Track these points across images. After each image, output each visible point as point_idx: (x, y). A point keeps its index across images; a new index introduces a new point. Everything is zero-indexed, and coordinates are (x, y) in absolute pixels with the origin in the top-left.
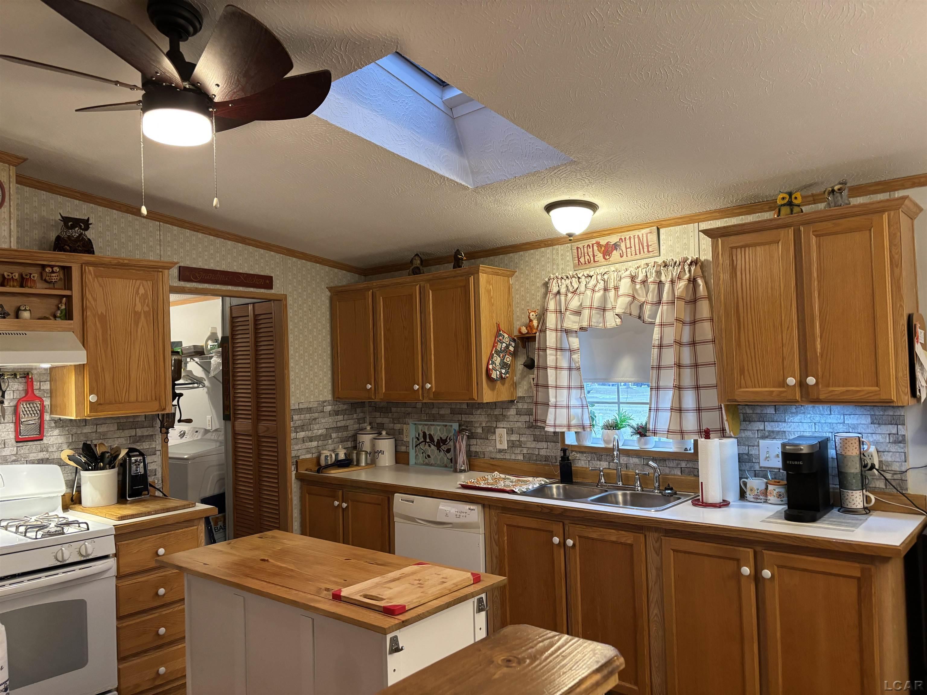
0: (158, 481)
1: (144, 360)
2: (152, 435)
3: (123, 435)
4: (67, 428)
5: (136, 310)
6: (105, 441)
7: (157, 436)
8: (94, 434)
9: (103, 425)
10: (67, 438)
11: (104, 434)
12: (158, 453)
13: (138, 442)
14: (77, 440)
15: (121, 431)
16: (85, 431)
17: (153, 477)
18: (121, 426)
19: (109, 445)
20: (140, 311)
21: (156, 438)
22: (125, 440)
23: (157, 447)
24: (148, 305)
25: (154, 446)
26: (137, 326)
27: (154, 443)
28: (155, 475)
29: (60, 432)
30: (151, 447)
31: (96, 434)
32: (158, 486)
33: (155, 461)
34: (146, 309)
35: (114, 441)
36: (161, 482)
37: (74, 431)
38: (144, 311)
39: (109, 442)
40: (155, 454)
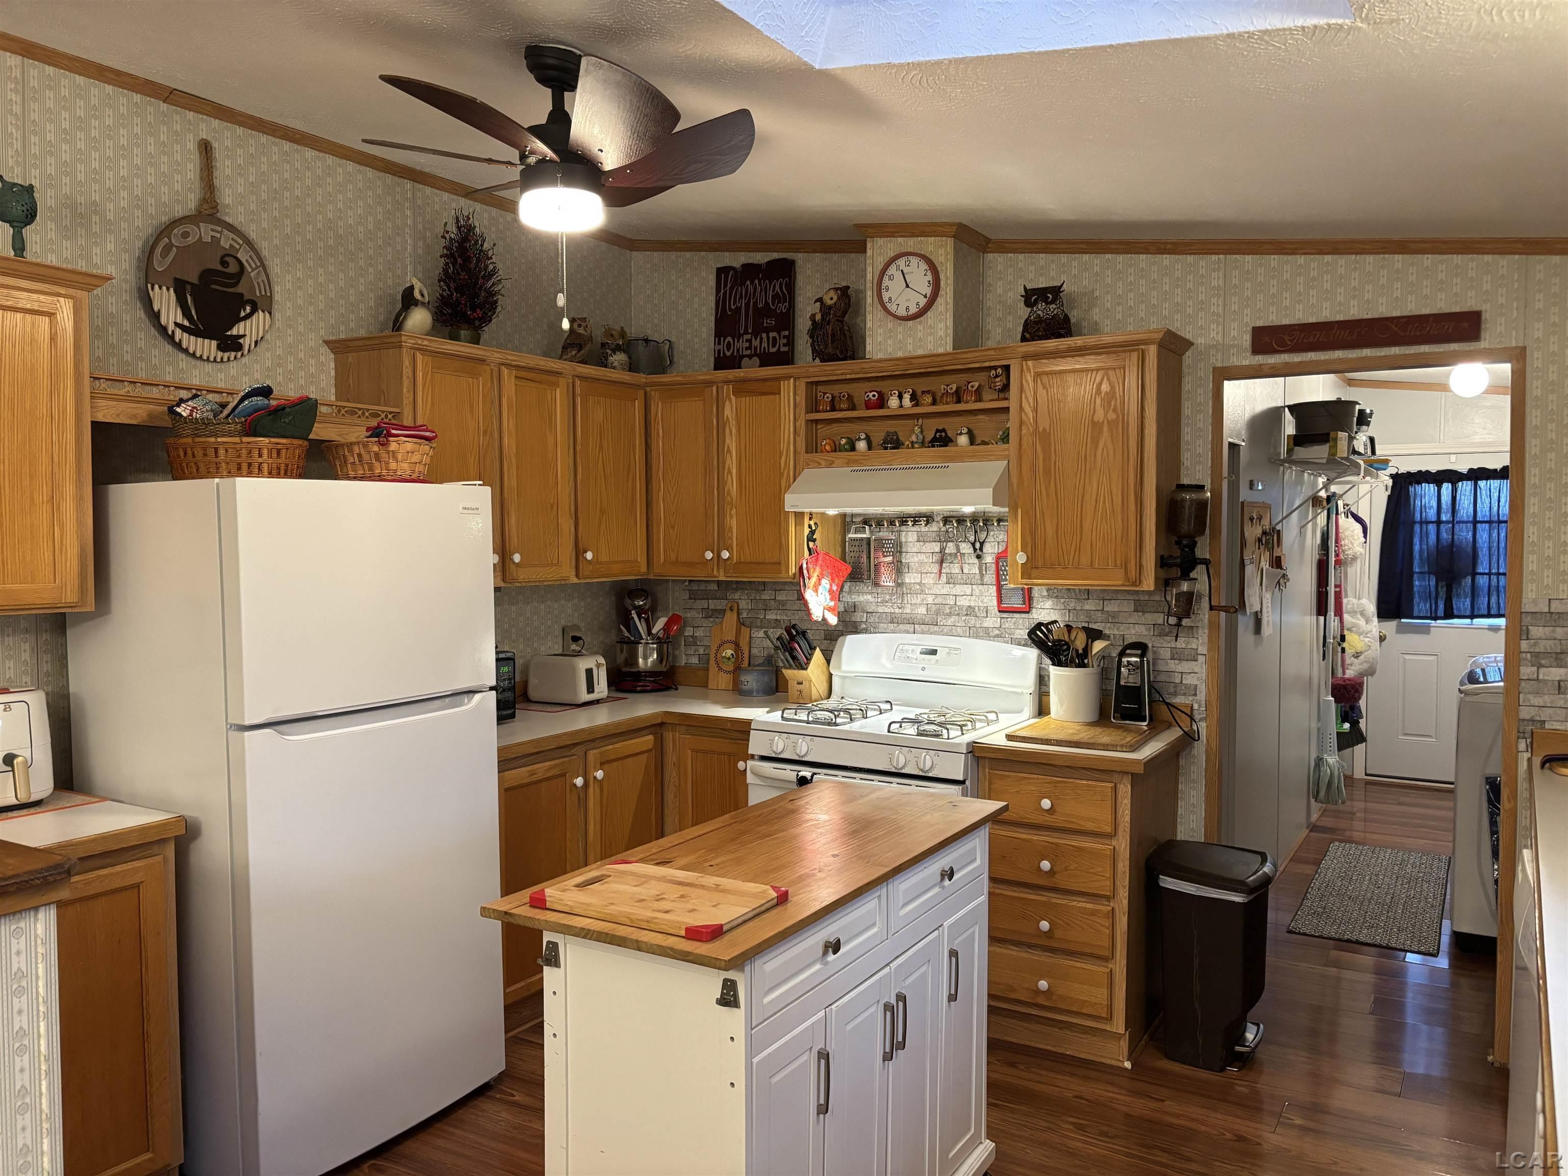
0: (1200, 706)
1: (1104, 501)
2: (1192, 627)
3: (1143, 620)
4: (1062, 600)
5: (1096, 419)
6: (1114, 626)
7: (1200, 631)
8: (1099, 614)
9: (1113, 601)
10: (1062, 614)
11: (1114, 615)
12: (1201, 659)
13: (1166, 635)
14: (1075, 620)
15: (1140, 614)
16: (1087, 607)
17: (1191, 698)
18: (1140, 606)
19: (1121, 633)
20: (1101, 421)
21: (1197, 633)
22: (1146, 629)
23: (1200, 649)
24: (1114, 410)
25: (1194, 646)
26: (1096, 447)
27: (1195, 640)
28: (1195, 695)
29: (1053, 604)
30: (1189, 647)
31: (1102, 613)
32: (1200, 714)
33: (1196, 670)
34: (1112, 416)
35: (1129, 628)
36: (1204, 709)
37: (1072, 605)
38: (1108, 420)
39: (1122, 628)
40: (1196, 660)
